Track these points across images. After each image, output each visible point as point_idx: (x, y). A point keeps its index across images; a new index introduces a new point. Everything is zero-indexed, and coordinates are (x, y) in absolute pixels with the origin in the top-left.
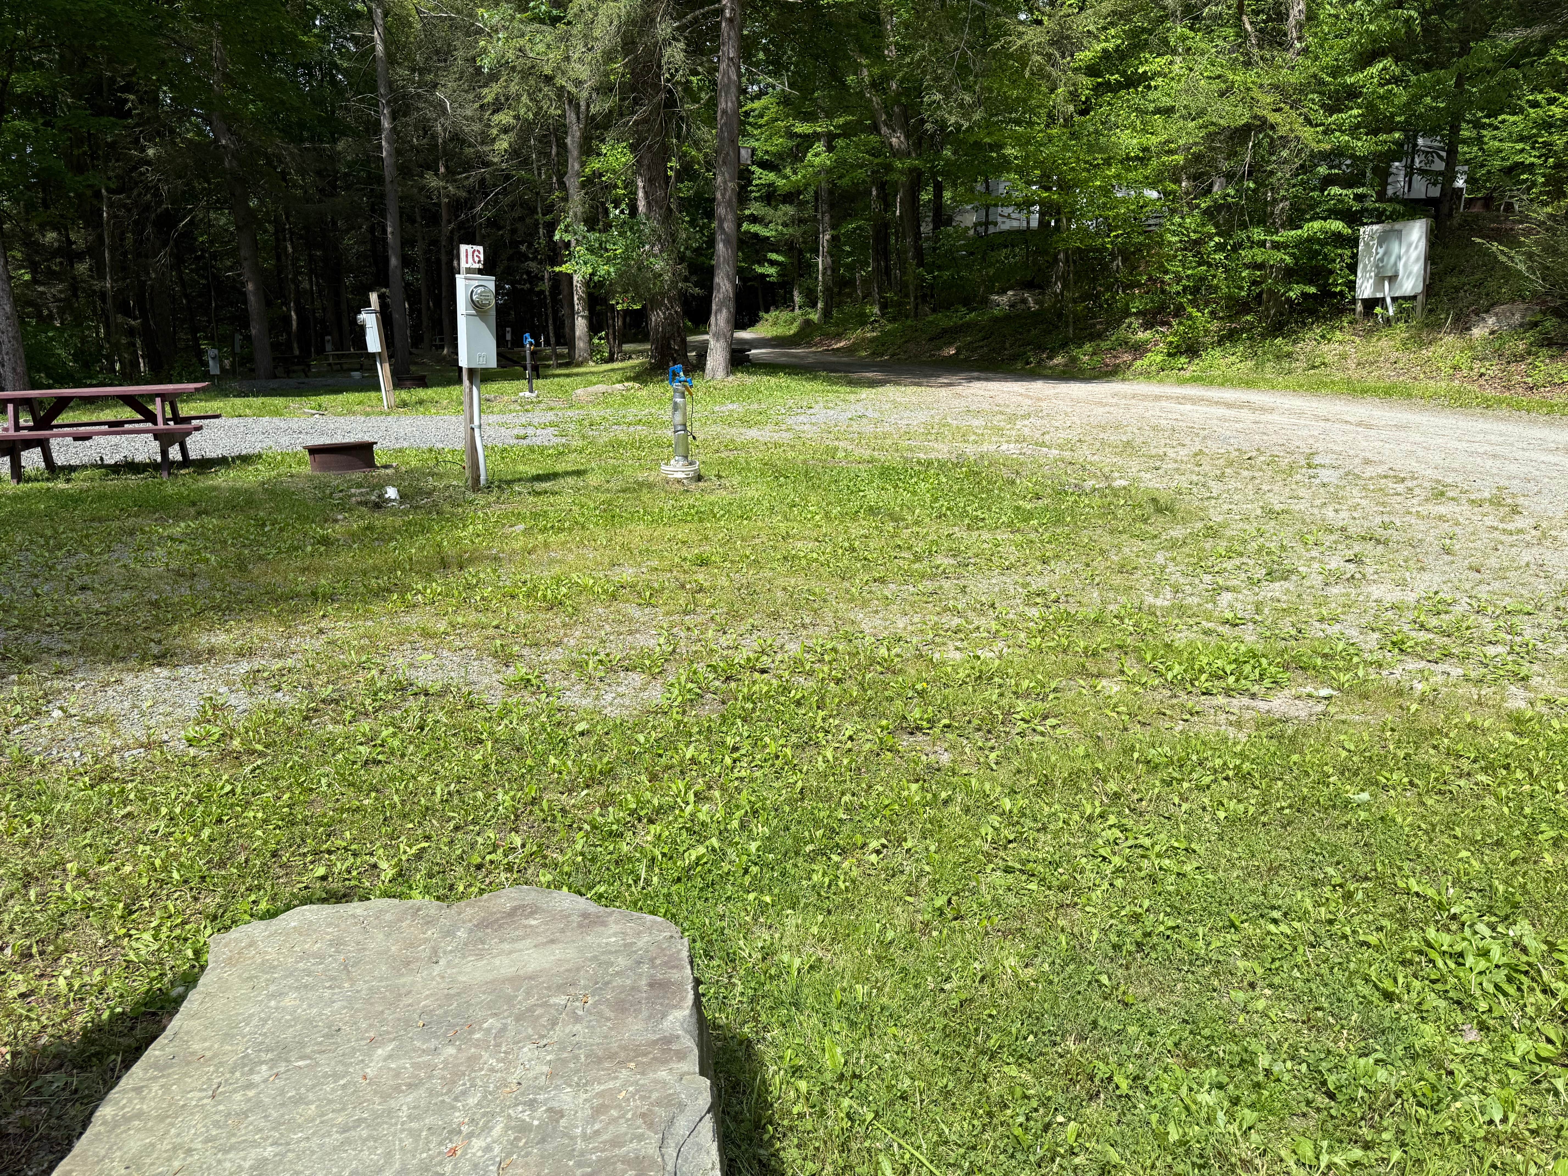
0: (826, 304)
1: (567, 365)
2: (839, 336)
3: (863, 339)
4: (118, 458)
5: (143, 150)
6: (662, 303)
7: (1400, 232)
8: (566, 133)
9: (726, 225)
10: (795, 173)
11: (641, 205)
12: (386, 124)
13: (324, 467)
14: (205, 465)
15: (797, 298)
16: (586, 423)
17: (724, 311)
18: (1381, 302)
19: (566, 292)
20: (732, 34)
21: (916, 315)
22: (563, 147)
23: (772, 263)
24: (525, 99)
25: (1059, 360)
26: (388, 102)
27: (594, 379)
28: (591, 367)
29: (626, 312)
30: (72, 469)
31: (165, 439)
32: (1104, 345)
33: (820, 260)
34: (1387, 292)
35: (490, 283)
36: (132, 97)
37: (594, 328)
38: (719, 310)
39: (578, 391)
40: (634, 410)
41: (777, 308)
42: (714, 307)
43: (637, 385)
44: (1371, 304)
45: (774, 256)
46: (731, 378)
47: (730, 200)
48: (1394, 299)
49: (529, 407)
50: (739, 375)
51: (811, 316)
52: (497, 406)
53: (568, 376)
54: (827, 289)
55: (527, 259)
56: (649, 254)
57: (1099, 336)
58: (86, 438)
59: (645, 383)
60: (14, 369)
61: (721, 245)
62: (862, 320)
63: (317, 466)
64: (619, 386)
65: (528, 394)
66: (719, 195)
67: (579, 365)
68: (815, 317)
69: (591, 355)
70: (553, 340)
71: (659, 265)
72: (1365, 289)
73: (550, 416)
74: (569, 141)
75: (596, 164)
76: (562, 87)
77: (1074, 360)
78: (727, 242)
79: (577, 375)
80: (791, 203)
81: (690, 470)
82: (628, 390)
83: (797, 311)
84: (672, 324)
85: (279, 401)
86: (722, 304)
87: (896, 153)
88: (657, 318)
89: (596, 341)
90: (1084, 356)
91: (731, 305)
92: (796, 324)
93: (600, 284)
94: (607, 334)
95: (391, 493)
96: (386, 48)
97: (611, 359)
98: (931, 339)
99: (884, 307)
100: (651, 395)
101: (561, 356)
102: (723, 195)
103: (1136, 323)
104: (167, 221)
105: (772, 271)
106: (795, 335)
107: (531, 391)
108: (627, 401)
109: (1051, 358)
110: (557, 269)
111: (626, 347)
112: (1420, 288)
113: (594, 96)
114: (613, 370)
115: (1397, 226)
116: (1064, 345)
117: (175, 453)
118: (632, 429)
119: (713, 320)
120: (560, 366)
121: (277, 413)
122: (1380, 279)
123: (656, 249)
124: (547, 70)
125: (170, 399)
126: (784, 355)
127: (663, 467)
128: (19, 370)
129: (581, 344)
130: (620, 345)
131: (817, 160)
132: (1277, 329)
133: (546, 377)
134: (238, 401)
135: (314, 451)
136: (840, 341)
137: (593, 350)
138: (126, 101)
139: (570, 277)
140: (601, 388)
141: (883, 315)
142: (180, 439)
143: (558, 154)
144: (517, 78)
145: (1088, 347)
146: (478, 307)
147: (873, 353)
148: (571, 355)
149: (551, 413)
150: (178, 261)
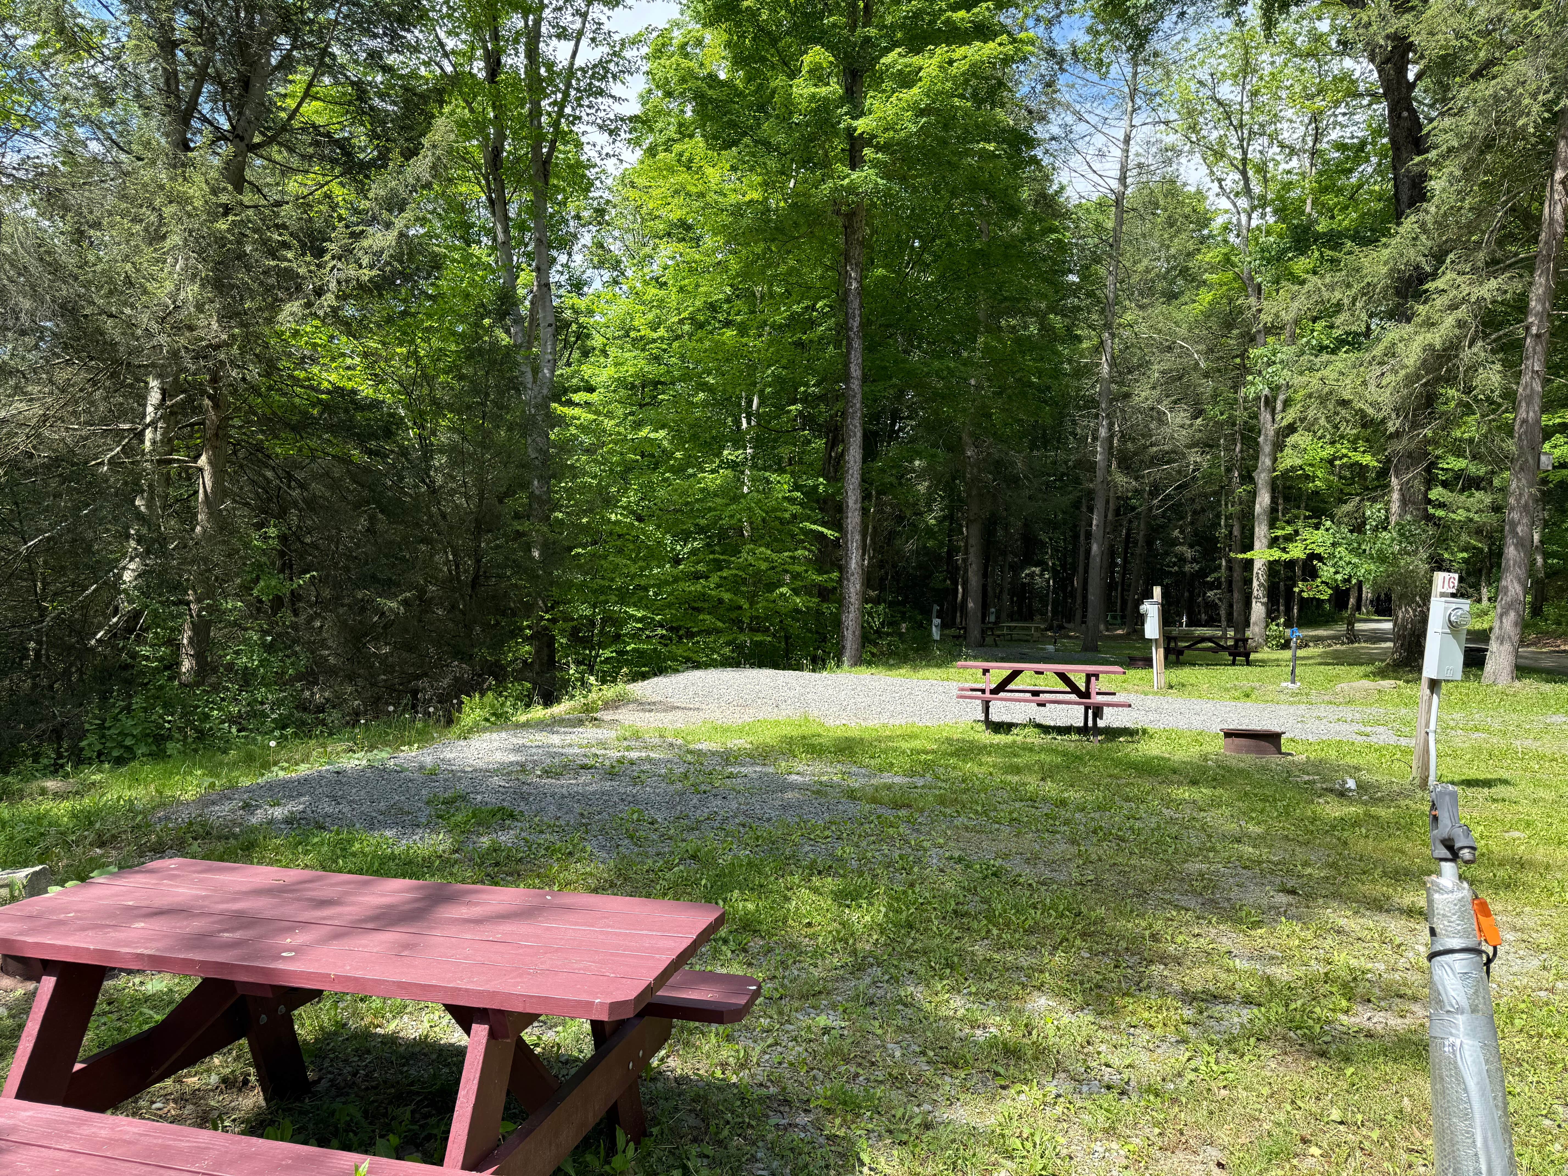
0: (1535, 598)
8: (1259, 432)
9: (1519, 529)
11: (1395, 506)
12: (1103, 433)
17: (1512, 614)
19: (1244, 576)
20: (1539, 348)
28: (1266, 652)
30: (1010, 725)
37: (1271, 615)
38: (1506, 613)
39: (1342, 686)
42: (1499, 610)
46: (1517, 684)
47: (1526, 505)
50: (1525, 681)
52: (1267, 695)
61: (1512, 548)
64: (1385, 683)
65: (1290, 685)
66: (1512, 501)
67: (1254, 650)
69: (1266, 641)
74: (1261, 439)
78: (1520, 546)
82: (1396, 688)
86: (1509, 607)
91: (1522, 608)
95: (1351, 783)
97: (1287, 646)
102: (1518, 500)
107: (1294, 682)
114: (1288, 659)
129: (1256, 628)
137: (1270, 636)
139: (1249, 563)
140: (1367, 684)
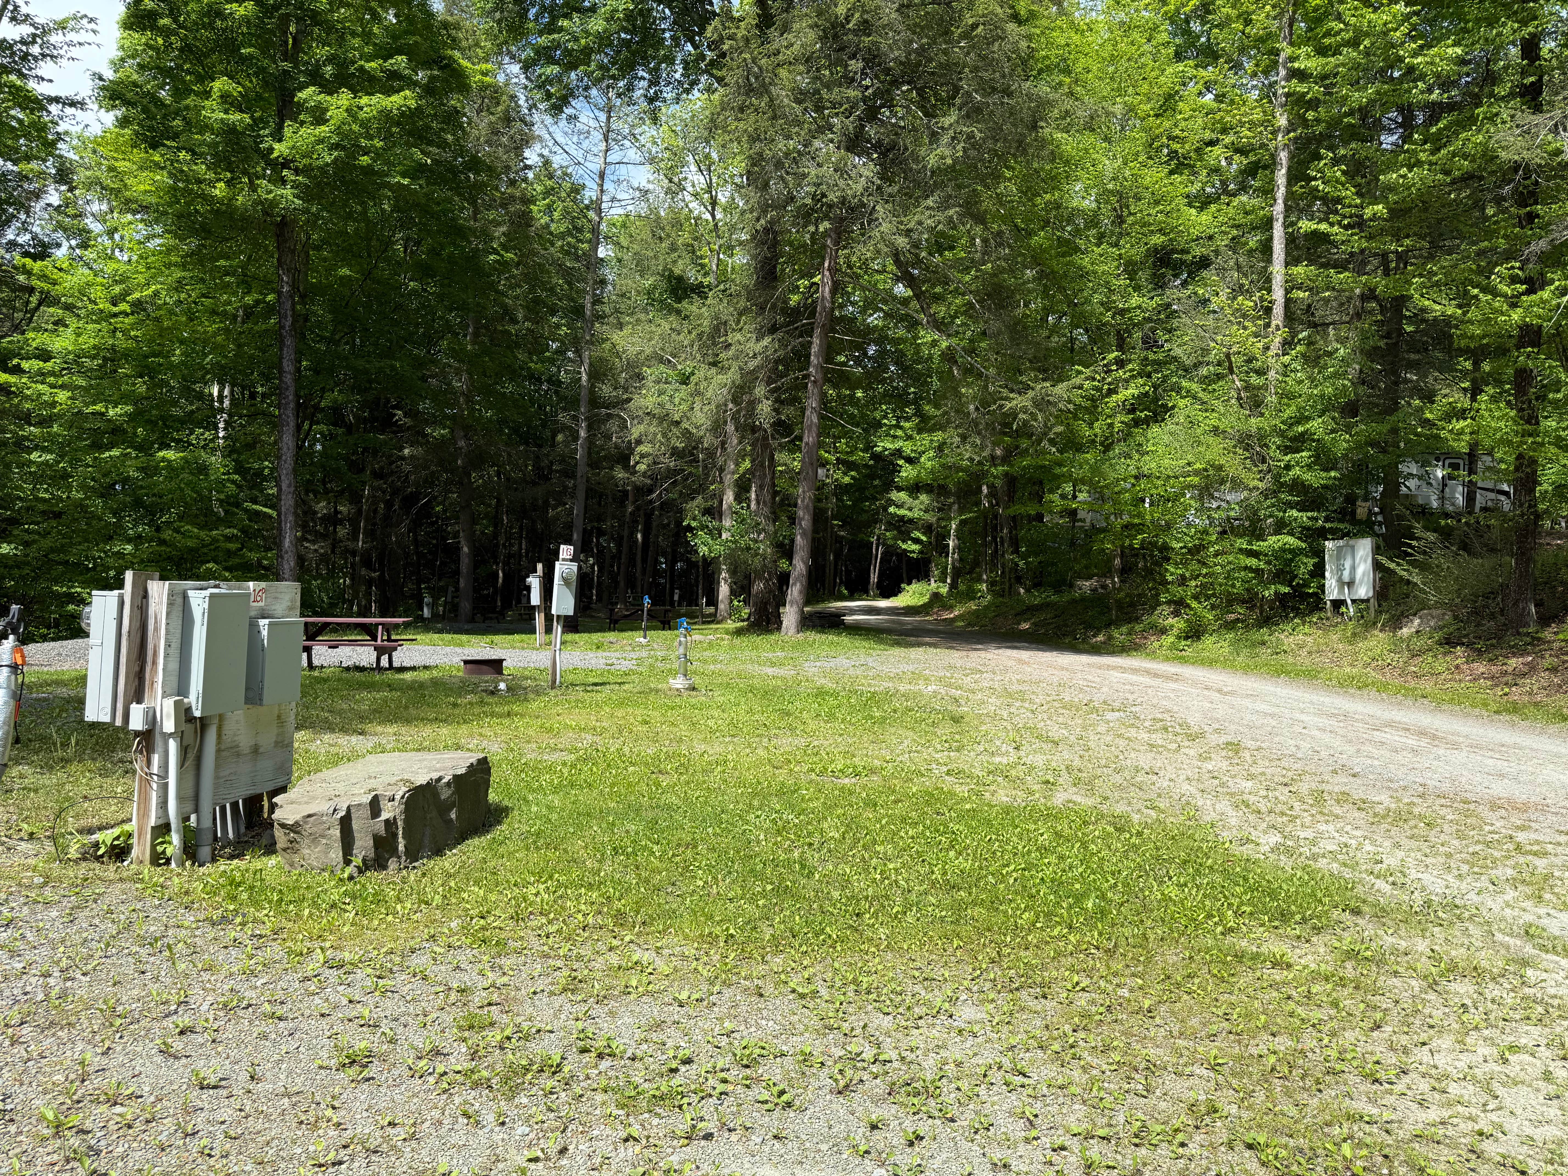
0: (952, 580)
2: (952, 608)
4: (350, 663)
7: (1353, 547)
9: (803, 523)
11: (753, 504)
12: (582, 434)
13: (471, 672)
14: (402, 669)
15: (936, 574)
18: (1342, 602)
20: (815, 391)
23: (917, 541)
25: (1100, 638)
28: (728, 624)
30: (322, 667)
31: (380, 651)
32: (1138, 628)
33: (951, 542)
34: (1346, 596)
35: (574, 567)
37: (735, 593)
38: (794, 584)
42: (791, 581)
44: (1338, 604)
45: (919, 535)
46: (800, 635)
48: (1353, 601)
49: (637, 649)
50: (809, 633)
51: (940, 589)
52: (615, 647)
54: (954, 567)
56: (755, 540)
57: (1137, 620)
58: (336, 647)
61: (799, 537)
63: (467, 671)
65: (642, 640)
66: (799, 501)
67: (718, 623)
68: (944, 590)
69: (730, 615)
71: (762, 548)
72: (1332, 591)
77: (1110, 638)
78: (804, 535)
83: (933, 585)
84: (769, 592)
85: (464, 637)
86: (797, 579)
88: (758, 587)
89: (736, 603)
90: (1119, 635)
91: (804, 581)
92: (927, 596)
94: (745, 598)
95: (502, 686)
96: (589, 380)
97: (747, 619)
99: (991, 585)
101: (707, 615)
102: (802, 502)
103: (1166, 609)
104: (412, 499)
105: (916, 547)
106: (922, 606)
107: (645, 638)
109: (1094, 636)
112: (1371, 594)
115: (1351, 542)
116: (1108, 625)
117: (384, 662)
121: (461, 645)
122: (1341, 583)
125: (388, 629)
126: (893, 621)
127: (671, 681)
129: (721, 605)
132: (1266, 621)
134: (436, 636)
135: (466, 662)
136: (951, 612)
137: (731, 610)
140: (698, 637)
141: (989, 592)
142: (390, 651)
144: (655, 422)
145: (1124, 629)
146: (566, 581)
148: (714, 615)
150: (415, 526)
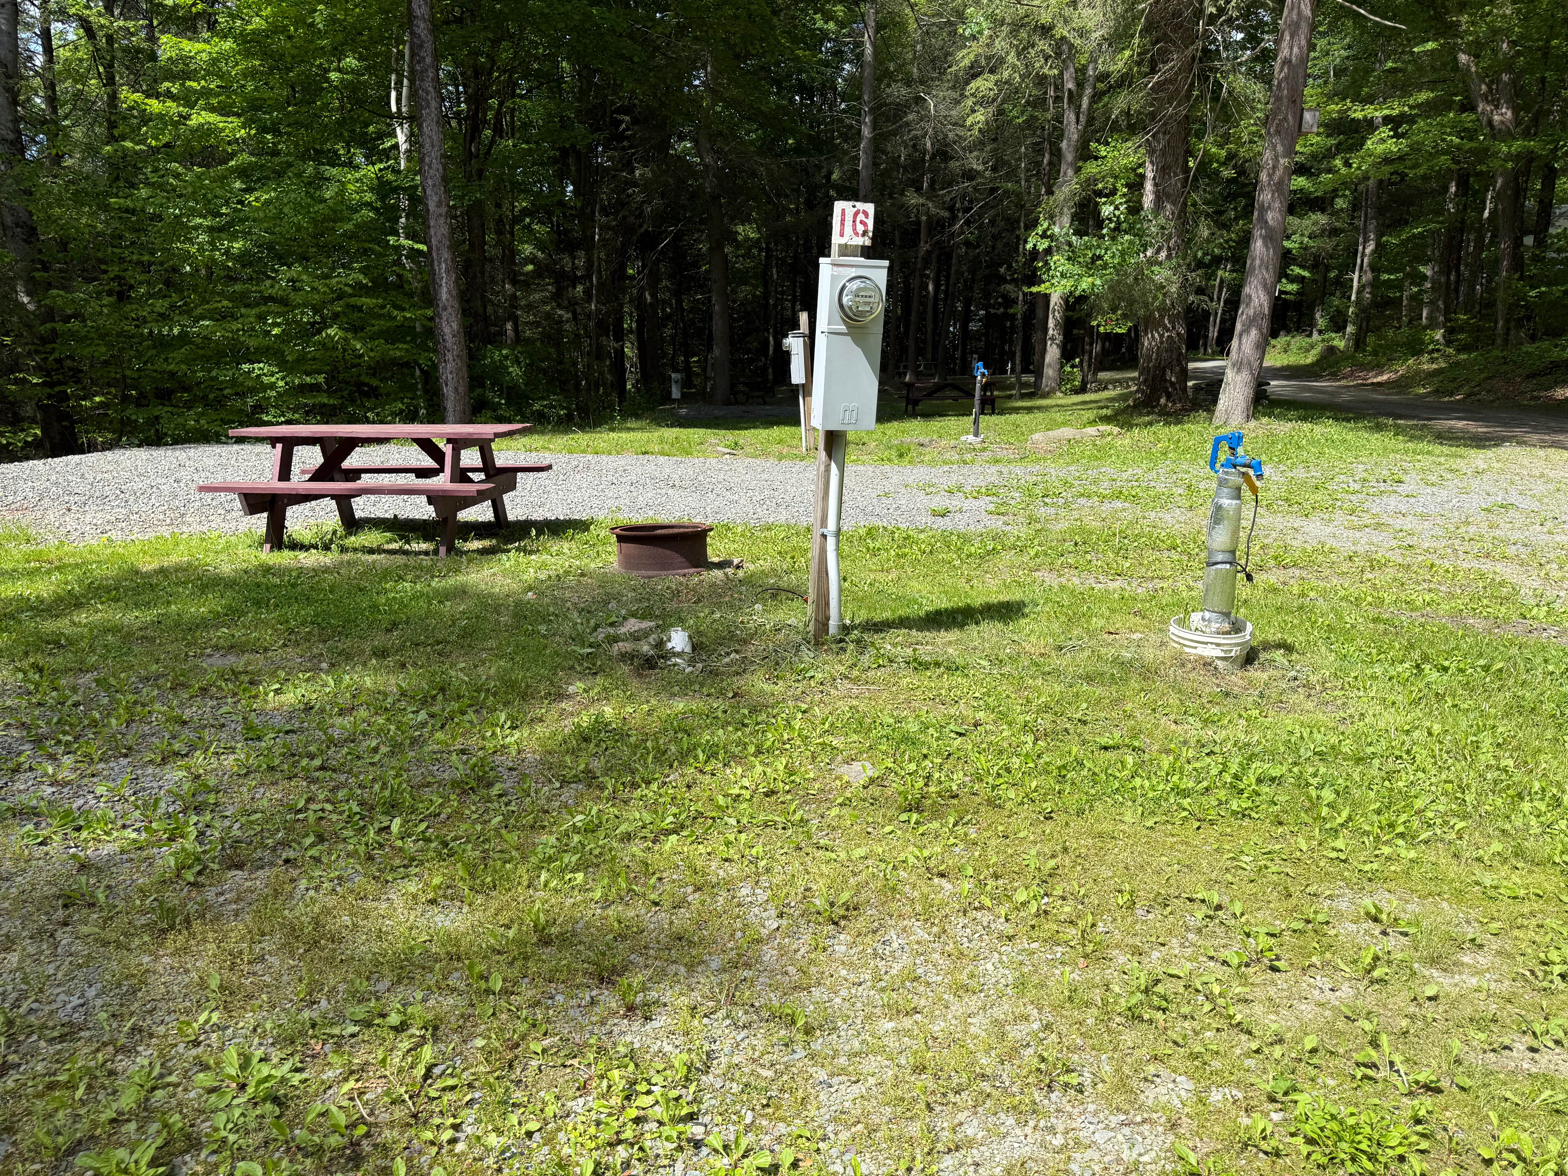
0: (1360, 328)
1: (1031, 396)
2: (1379, 368)
3: (1418, 372)
5: (632, 172)
6: (1160, 323)
8: (1062, 135)
10: (1347, 164)
11: (1148, 199)
12: (866, 132)
15: (1321, 321)
16: (1038, 491)
17: (1254, 332)
19: (1040, 313)
21: (1506, 341)
22: (1057, 154)
23: (1294, 279)
24: (1012, 58)
26: (871, 109)
27: (1058, 417)
28: (1059, 399)
29: (1108, 336)
33: (1356, 277)
36: (627, 118)
37: (1067, 355)
38: (1246, 330)
39: (1036, 436)
40: (1109, 470)
41: (1288, 332)
42: (1239, 326)
43: (1116, 430)
45: (1297, 270)
46: (1252, 424)
49: (968, 457)
50: (1265, 420)
51: (1336, 343)
52: (929, 454)
53: (1029, 410)
54: (1363, 311)
55: (1005, 281)
56: (1151, 262)
59: (1128, 425)
60: (456, 389)
62: (1415, 348)
64: (1091, 430)
65: (971, 438)
66: (1264, 176)
67: (1045, 396)
68: (1340, 343)
69: (1060, 385)
70: (1018, 368)
71: (1161, 275)
73: (991, 474)
74: (1064, 145)
75: (1091, 168)
76: (1063, 38)
78: (1269, 239)
79: (1039, 408)
80: (1323, 211)
81: (1234, 644)
82: (1103, 436)
83: (1316, 336)
84: (1169, 350)
86: (1251, 322)
87: (1495, 133)
88: (1149, 341)
89: (1068, 369)
91: (1264, 321)
92: (1314, 352)
93: (1082, 299)
94: (1081, 362)
97: (1082, 390)
98: (1531, 376)
99: (1450, 332)
100: (1135, 447)
101: (1026, 385)
102: (1270, 176)
106: (1313, 365)
107: (976, 434)
108: (1101, 453)
110: (1035, 289)
111: (1103, 375)
113: (1105, 47)
114: (1084, 403)
118: (1106, 506)
119: (1235, 343)
120: (1023, 396)
123: (1163, 254)
124: (1045, 18)
127: (1173, 629)
128: (460, 390)
129: (1050, 372)
130: (1095, 374)
131: (1381, 148)
133: (1002, 413)
136: (1381, 373)
137: (1062, 379)
138: (622, 122)
139: (1047, 297)
140: (1067, 432)
141: (1448, 343)
143: (1050, 163)
147: (1437, 391)
148: (1037, 385)
149: (994, 469)
